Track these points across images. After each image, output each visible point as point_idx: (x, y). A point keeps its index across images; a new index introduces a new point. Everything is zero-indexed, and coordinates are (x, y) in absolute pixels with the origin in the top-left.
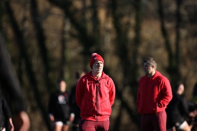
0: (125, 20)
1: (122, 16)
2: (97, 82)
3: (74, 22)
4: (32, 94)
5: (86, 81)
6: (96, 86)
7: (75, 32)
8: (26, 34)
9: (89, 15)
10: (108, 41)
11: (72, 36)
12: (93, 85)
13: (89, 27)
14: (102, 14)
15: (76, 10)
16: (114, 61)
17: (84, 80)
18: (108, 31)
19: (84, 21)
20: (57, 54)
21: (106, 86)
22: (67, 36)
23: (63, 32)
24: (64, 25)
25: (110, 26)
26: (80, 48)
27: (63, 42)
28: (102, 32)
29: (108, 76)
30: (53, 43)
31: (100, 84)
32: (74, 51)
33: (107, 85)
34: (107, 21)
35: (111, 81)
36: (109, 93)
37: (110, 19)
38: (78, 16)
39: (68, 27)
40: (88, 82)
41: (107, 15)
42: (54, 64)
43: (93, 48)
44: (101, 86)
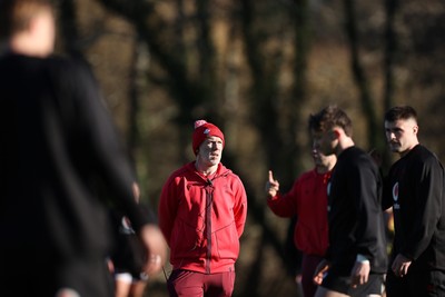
0: (271, 45)
1: (264, 37)
3: (157, 51)
5: (182, 182)
6: (207, 193)
7: (159, 72)
9: (190, 35)
10: (234, 94)
11: (154, 81)
12: (198, 191)
13: (192, 61)
14: (220, 33)
15: (162, 24)
16: (247, 139)
17: (178, 179)
18: (233, 70)
19: (181, 48)
20: (119, 122)
21: (227, 192)
22: (142, 82)
23: (133, 73)
24: (135, 57)
25: (238, 58)
26: (171, 110)
27: (133, 96)
28: (221, 74)
29: (231, 172)
31: (214, 188)
32: (156, 115)
33: (230, 190)
34: (230, 49)
35: (238, 182)
36: (235, 210)
37: (239, 45)
38: (166, 37)
39: (144, 62)
40: (187, 182)
41: (232, 35)
43: (201, 110)
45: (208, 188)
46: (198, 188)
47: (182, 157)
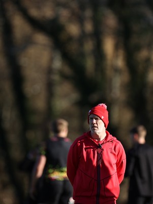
0: (143, 54)
1: (138, 48)
2: (99, 147)
3: (67, 57)
5: (82, 146)
6: (98, 153)
7: (68, 70)
9: (89, 46)
10: (118, 85)
11: (64, 77)
12: (92, 152)
13: (89, 64)
14: (109, 46)
15: (70, 38)
16: (125, 116)
18: (116, 70)
19: (82, 55)
20: (40, 104)
21: (112, 153)
22: (56, 78)
23: (50, 71)
24: (51, 60)
25: (120, 63)
26: (75, 96)
27: (50, 87)
28: (109, 72)
29: (115, 139)
30: (35, 87)
31: (103, 150)
34: (116, 56)
35: (120, 145)
36: (117, 164)
37: (121, 53)
38: (73, 48)
39: (58, 64)
41: (116, 47)
42: (36, 119)
43: (95, 97)
44: (105, 152)
45: (99, 149)
46: (92, 150)
47: (82, 128)
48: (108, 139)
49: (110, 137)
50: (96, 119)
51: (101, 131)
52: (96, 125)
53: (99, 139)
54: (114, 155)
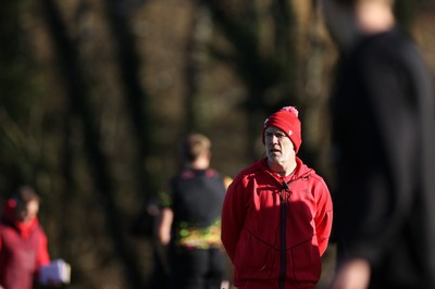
2: (283, 187)
3: (221, 19)
4: (99, 218)
5: (251, 184)
6: (281, 199)
7: (223, 44)
8: (87, 49)
10: (318, 72)
11: (216, 55)
12: (271, 197)
13: (265, 32)
17: (246, 180)
18: (315, 43)
19: (251, 15)
20: (172, 107)
21: (308, 198)
22: (202, 58)
23: (190, 45)
24: (193, 24)
25: (321, 31)
26: (237, 92)
27: (190, 74)
28: (302, 48)
29: (313, 172)
30: (162, 77)
31: (291, 193)
32: (219, 97)
33: (311, 196)
34: (313, 18)
35: (322, 185)
36: (316, 220)
39: (205, 32)
40: (256, 186)
42: (163, 136)
44: (294, 197)
45: (284, 192)
46: (270, 193)
47: (250, 152)
48: (301, 173)
49: (304, 168)
50: (279, 136)
51: (287, 157)
52: (277, 147)
53: (283, 173)
54: (312, 202)
